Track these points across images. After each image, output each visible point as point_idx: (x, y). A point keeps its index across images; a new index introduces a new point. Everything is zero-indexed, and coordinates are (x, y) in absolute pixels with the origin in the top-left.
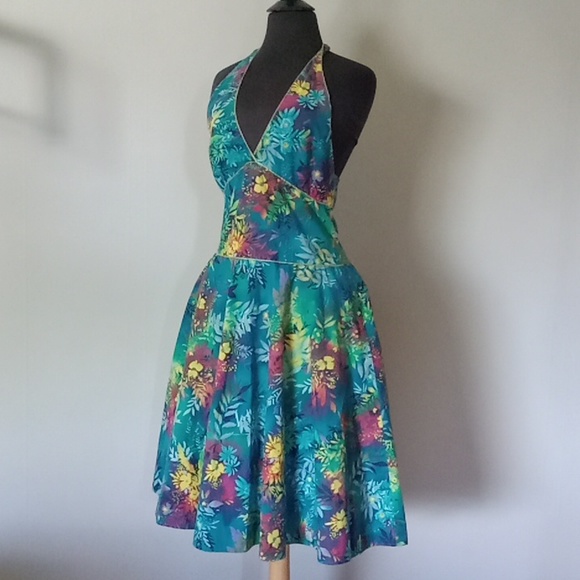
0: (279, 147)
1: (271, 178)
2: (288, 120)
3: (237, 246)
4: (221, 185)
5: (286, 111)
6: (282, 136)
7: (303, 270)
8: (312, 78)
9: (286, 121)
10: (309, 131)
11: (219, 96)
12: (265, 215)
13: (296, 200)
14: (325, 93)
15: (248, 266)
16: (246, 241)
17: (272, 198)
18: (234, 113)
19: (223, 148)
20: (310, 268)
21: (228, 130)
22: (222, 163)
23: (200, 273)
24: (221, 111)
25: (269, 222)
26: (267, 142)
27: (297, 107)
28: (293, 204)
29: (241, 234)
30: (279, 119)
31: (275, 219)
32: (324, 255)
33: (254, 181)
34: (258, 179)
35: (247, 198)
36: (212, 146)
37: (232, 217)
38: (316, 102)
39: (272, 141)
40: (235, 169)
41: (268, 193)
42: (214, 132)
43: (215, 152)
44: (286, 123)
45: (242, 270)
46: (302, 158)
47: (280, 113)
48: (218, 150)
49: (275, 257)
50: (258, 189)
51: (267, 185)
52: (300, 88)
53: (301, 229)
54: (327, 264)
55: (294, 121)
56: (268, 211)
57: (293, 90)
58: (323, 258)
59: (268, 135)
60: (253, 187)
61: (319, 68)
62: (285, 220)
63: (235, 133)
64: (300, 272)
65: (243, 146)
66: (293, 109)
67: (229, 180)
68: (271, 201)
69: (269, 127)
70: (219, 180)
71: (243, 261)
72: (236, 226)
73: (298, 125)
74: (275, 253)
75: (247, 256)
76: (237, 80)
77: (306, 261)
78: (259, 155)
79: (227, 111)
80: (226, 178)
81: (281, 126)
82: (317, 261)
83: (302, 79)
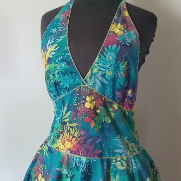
0: (105, 74)
1: (98, 97)
2: (112, 54)
3: (69, 145)
4: (54, 98)
5: (110, 47)
6: (108, 66)
7: (120, 161)
8: (124, 21)
9: (110, 55)
10: (127, 62)
11: (52, 34)
12: (93, 125)
13: (115, 111)
14: (135, 33)
15: (80, 162)
16: (79, 143)
17: (98, 111)
18: (68, 48)
19: (58, 73)
20: (125, 159)
21: (63, 61)
22: (56, 84)
23: (35, 154)
24: (55, 45)
25: (96, 129)
26: (95, 70)
27: (118, 43)
28: (113, 114)
29: (73, 137)
30: (105, 53)
31: (100, 127)
32: (132, 146)
33: (85, 99)
34: (88, 99)
35: (79, 112)
36: (48, 72)
37: (64, 123)
38: (130, 40)
39: (100, 70)
40: (68, 89)
41: (95, 108)
42: (49, 61)
43: (51, 76)
44: (111, 56)
45: (76, 165)
46: (121, 81)
47: (105, 49)
48: (54, 75)
49: (101, 155)
50: (88, 105)
51: (94, 102)
52: (116, 29)
53: (118, 132)
54: (134, 153)
55: (117, 55)
56: (95, 121)
57: (112, 30)
58: (131, 150)
59: (96, 65)
60: (84, 104)
61: (126, 14)
62: (108, 126)
63: (68, 63)
64: (119, 163)
65: (76, 73)
66: (115, 46)
67: (61, 96)
68: (97, 114)
69: (97, 59)
70: (52, 95)
71: (76, 158)
72: (69, 131)
73: (119, 58)
74: (100, 151)
75: (79, 155)
76: (64, 21)
77: (121, 154)
78: (88, 80)
79: (60, 45)
80: (59, 94)
81: (107, 59)
82: (128, 153)
83: (117, 22)
